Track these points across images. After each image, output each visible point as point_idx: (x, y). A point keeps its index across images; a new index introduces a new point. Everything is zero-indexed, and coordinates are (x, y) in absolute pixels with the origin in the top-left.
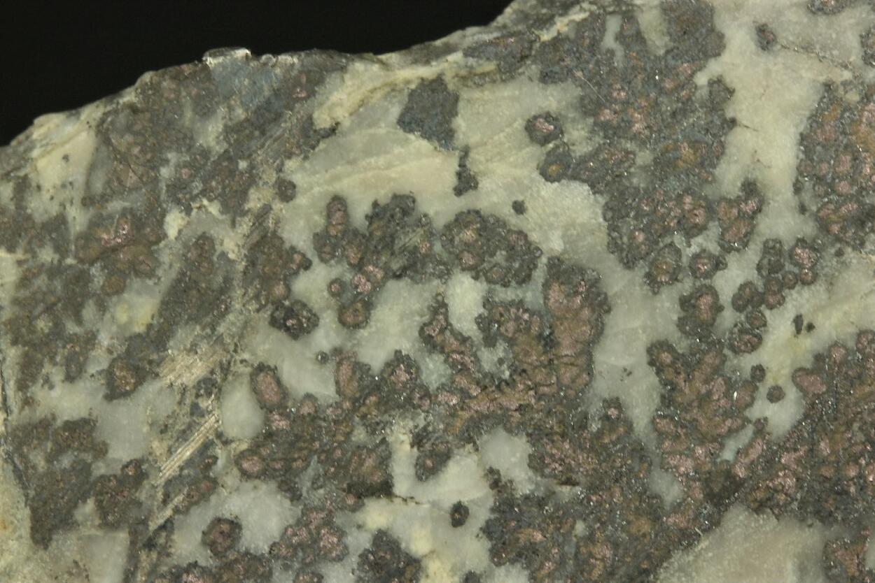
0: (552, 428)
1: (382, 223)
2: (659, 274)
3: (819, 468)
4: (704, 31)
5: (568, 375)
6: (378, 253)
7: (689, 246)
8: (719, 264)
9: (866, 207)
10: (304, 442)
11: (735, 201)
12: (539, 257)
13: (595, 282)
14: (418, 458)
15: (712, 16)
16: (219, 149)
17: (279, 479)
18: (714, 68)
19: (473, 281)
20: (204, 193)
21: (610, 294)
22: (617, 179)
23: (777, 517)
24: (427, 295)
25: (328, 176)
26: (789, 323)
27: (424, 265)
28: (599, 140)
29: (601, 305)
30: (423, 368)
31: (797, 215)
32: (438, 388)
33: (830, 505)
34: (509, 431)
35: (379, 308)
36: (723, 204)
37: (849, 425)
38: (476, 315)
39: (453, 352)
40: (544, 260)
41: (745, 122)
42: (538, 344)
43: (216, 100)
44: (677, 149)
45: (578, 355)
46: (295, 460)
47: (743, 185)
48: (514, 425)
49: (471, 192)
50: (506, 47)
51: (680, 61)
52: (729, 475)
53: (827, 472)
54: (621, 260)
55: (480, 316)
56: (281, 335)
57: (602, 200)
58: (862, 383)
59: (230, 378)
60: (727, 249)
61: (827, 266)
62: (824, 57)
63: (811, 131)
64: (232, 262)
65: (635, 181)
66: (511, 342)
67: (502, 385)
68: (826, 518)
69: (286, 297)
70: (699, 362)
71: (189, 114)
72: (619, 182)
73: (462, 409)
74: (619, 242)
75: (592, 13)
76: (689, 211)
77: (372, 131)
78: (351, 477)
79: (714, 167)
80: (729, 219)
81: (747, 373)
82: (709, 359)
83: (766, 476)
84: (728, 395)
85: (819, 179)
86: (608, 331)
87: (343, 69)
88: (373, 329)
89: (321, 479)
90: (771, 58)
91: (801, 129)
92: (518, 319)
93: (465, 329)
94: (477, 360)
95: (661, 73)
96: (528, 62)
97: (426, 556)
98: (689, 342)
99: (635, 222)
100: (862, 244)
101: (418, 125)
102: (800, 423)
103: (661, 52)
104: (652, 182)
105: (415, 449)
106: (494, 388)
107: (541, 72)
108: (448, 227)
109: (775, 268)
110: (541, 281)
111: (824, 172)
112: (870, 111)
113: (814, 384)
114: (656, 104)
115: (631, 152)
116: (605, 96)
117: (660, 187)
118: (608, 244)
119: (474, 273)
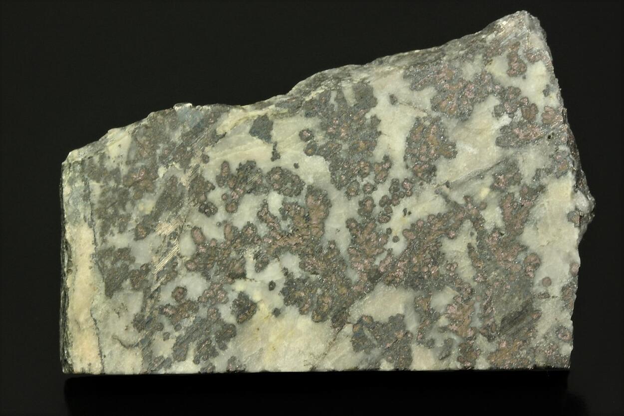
0: (308, 252)
1: (243, 172)
2: (350, 192)
3: (412, 268)
4: (369, 97)
5: (315, 231)
6: (241, 183)
7: (363, 181)
8: (374, 188)
9: (432, 166)
10: (212, 257)
11: (381, 164)
12: (304, 185)
13: (326, 195)
14: (256, 264)
15: (372, 91)
16: (179, 142)
17: (202, 272)
18: (373, 111)
19: (278, 194)
20: (173, 160)
21: (332, 199)
22: (335, 155)
23: (396, 287)
24: (260, 200)
25: (222, 153)
26: (402, 211)
27: (259, 188)
28: (328, 139)
29: (328, 204)
30: (258, 228)
31: (405, 169)
32: (264, 237)
33: (417, 282)
34: (292, 253)
35: (241, 205)
36: (376, 165)
37: (424, 252)
40: (306, 186)
41: (385, 133)
42: (303, 220)
43: (178, 123)
44: (358, 143)
45: (319, 224)
46: (208, 264)
47: (384, 157)
48: (293, 251)
49: (278, 160)
50: (292, 103)
51: (360, 109)
52: (377, 271)
53: (416, 270)
54: (336, 187)
55: (280, 208)
56: (203, 215)
57: (329, 163)
58: (430, 235)
59: (183, 232)
60: (377, 182)
61: (416, 189)
62: (416, 107)
63: (411, 136)
64: (185, 187)
65: (342, 155)
66: (293, 218)
67: (289, 235)
68: (415, 287)
69: (205, 201)
70: (366, 226)
71: (168, 129)
73: (273, 244)
74: (335, 180)
75: (325, 90)
76: (363, 168)
77: (239, 136)
78: (230, 271)
79: (373, 150)
80: (378, 171)
81: (385, 231)
82: (370, 225)
83: (392, 271)
84: (377, 239)
85: (414, 155)
86: (330, 214)
87: (228, 111)
88: (239, 213)
89: (218, 272)
90: (395, 108)
91: (407, 135)
92: (295, 209)
93: (275, 213)
94: (279, 226)
95: (352, 113)
96: (300, 109)
97: (259, 302)
98: (362, 219)
99: (342, 172)
100: (430, 181)
101: (257, 134)
102: (405, 250)
103: (353, 105)
104: (348, 156)
105: (255, 260)
106: (286, 236)
107: (305, 113)
108: (269, 173)
109: (396, 190)
110: (305, 195)
111: (416, 152)
112: (434, 129)
113: (411, 235)
114: (350, 126)
115: (340, 145)
116: (330, 122)
117: (351, 158)
118: (331, 180)
119: (278, 191)
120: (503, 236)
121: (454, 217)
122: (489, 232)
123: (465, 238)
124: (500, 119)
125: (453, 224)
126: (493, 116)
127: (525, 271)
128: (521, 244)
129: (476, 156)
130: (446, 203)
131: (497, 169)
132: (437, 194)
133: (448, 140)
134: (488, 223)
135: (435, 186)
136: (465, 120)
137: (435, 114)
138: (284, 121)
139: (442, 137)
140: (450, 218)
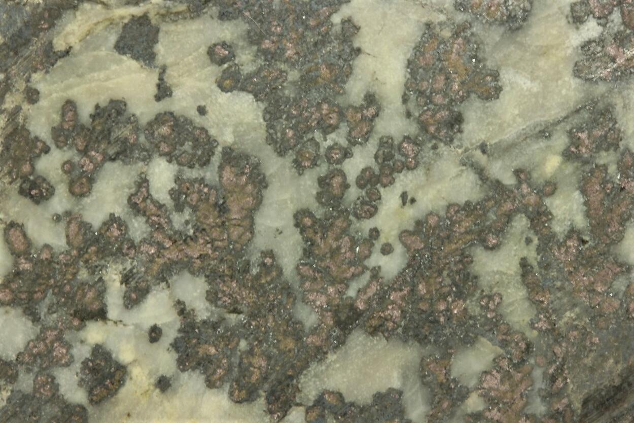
0: (223, 271)
1: (102, 120)
2: (303, 160)
3: (418, 304)
5: (236, 233)
6: (99, 142)
7: (325, 140)
8: (347, 154)
9: (455, 113)
10: (43, 279)
11: (360, 108)
12: (216, 147)
13: (256, 166)
14: (126, 293)
17: (24, 306)
18: (346, 11)
19: (168, 164)
21: (268, 174)
22: (274, 91)
23: (387, 339)
24: (133, 173)
25: (63, 85)
26: (398, 197)
27: (132, 151)
28: (260, 62)
29: (261, 182)
30: (130, 226)
31: (404, 119)
32: (141, 242)
33: (425, 331)
34: (193, 273)
35: (99, 182)
36: (351, 110)
37: (440, 273)
38: (170, 188)
39: (153, 215)
40: (220, 149)
41: (367, 51)
42: (214, 211)
44: (317, 69)
45: (243, 219)
46: (36, 292)
47: (365, 96)
48: (196, 269)
49: (167, 99)
51: (320, 6)
52: (352, 307)
53: (423, 306)
54: (276, 150)
55: (172, 189)
56: (27, 201)
57: (262, 106)
58: (450, 242)
60: (353, 143)
61: (425, 156)
62: (426, 4)
63: (415, 58)
65: (287, 92)
66: (195, 209)
67: (188, 240)
68: (422, 340)
69: (32, 173)
70: (332, 225)
72: (275, 93)
73: (158, 257)
74: (275, 137)
76: (327, 115)
77: (95, 53)
78: (77, 305)
79: (345, 83)
80: (355, 121)
81: (366, 233)
82: (339, 223)
83: (379, 309)
84: (352, 249)
85: (421, 93)
86: (265, 201)
87: (75, 8)
88: (95, 197)
89: (55, 307)
91: (409, 56)
92: (200, 191)
93: (161, 198)
94: (170, 222)
95: (307, 14)
96: (210, 5)
97: (130, 363)
98: (324, 210)
99: (286, 122)
100: (452, 141)
101: (129, 50)
102: (404, 270)
104: (299, 93)
105: (124, 286)
106: (181, 242)
107: (220, 12)
108: (150, 124)
109: (388, 157)
110: (217, 164)
111: (425, 88)
112: (459, 44)
113: (414, 242)
114: (303, 37)
115: (284, 72)
116: (266, 30)
117: (305, 97)
118: (267, 138)
119: (168, 158)
120: (587, 246)
121: (495, 209)
122: (561, 238)
123: (515, 248)
124: (582, 27)
125: (494, 222)
126: (569, 22)
127: (627, 311)
128: (620, 260)
129: (536, 95)
130: (480, 182)
131: (576, 120)
132: (464, 165)
133: (484, 66)
134: (558, 220)
135: (460, 151)
136: (518, 29)
137: (460, 18)
138: (180, 27)
139: (474, 60)
140: (488, 211)
